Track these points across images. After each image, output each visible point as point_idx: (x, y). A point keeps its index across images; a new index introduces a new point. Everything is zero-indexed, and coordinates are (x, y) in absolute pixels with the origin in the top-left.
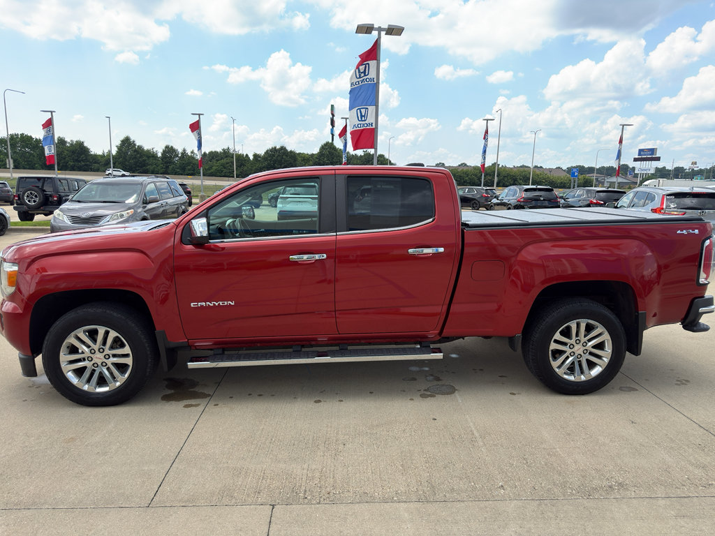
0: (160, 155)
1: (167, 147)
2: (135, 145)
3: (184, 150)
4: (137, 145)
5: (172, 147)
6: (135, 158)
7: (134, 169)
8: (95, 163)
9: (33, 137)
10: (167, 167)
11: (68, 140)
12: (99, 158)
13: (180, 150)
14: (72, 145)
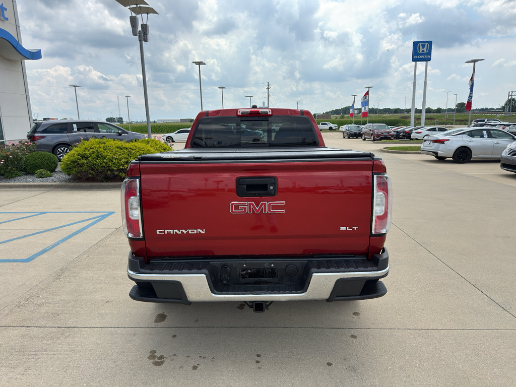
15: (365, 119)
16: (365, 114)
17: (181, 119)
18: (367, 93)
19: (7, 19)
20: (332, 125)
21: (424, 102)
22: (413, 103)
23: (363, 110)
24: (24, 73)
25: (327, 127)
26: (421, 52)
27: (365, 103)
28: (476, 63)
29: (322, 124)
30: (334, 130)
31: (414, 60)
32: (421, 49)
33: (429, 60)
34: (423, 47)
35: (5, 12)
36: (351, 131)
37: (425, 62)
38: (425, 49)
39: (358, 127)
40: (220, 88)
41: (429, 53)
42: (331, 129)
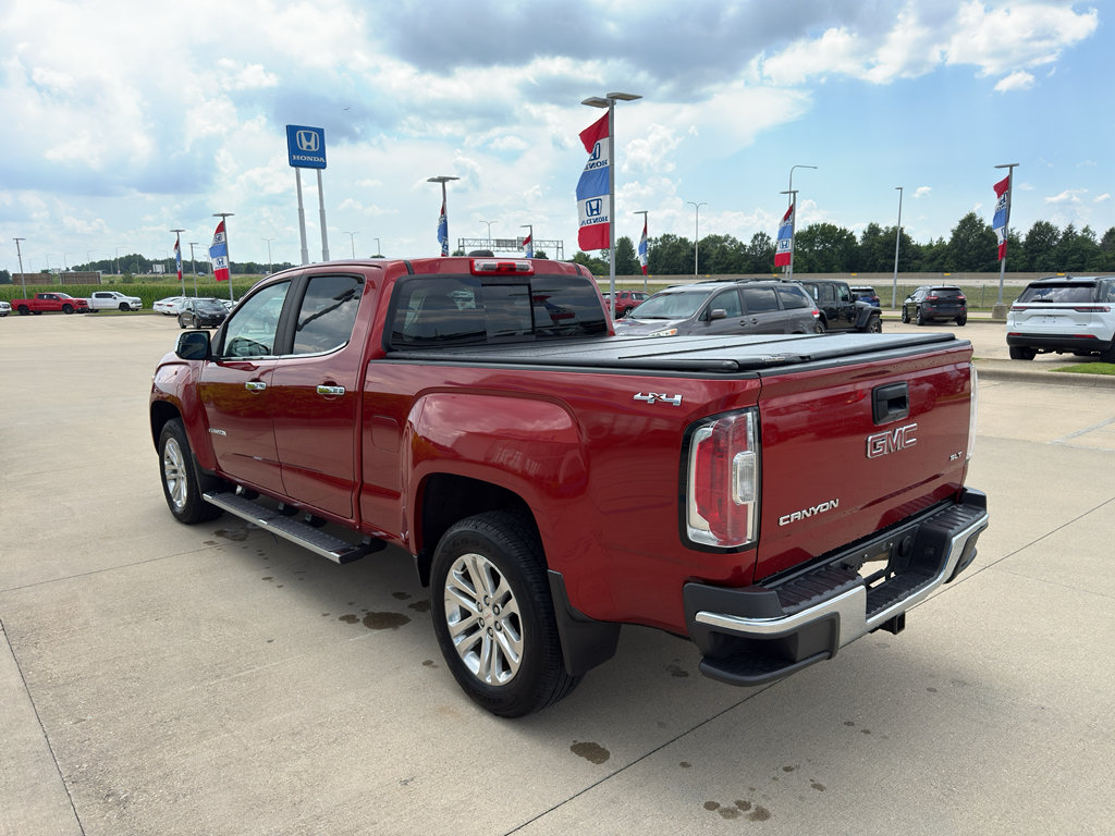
0: (1023, 239)
1: (1038, 225)
2: (982, 226)
3: (1071, 227)
4: (986, 225)
5: (1047, 224)
6: (980, 247)
7: (974, 265)
8: (916, 258)
9: (838, 227)
10: (1033, 259)
11: (882, 227)
12: (924, 251)
13: (1062, 229)
14: (886, 233)
15: (221, 285)
16: (222, 275)
18: (221, 228)
20: (128, 300)
21: (325, 252)
22: (304, 252)
23: (216, 267)
25: (113, 303)
26: (305, 148)
27: (220, 248)
28: (446, 183)
29: (97, 296)
30: (133, 310)
31: (294, 163)
32: (305, 143)
33: (323, 166)
34: (308, 140)
36: (203, 313)
37: (315, 170)
38: (312, 143)
39: (213, 301)
41: (322, 153)
42: (124, 307)
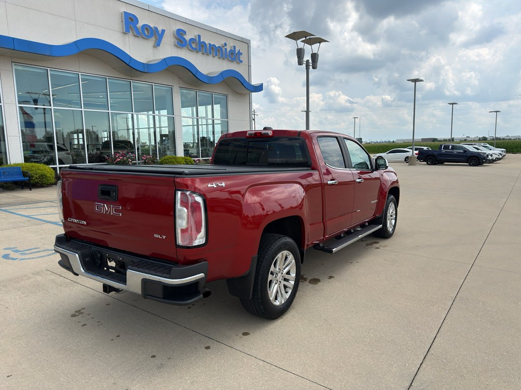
17: (422, 139)
19: (242, 62)
24: (250, 103)
35: (241, 56)
40: (450, 104)
